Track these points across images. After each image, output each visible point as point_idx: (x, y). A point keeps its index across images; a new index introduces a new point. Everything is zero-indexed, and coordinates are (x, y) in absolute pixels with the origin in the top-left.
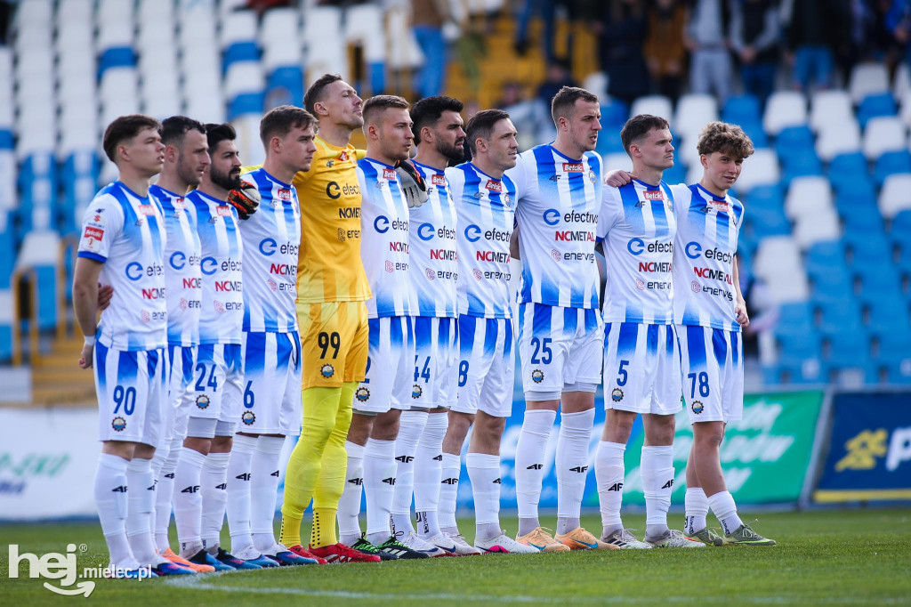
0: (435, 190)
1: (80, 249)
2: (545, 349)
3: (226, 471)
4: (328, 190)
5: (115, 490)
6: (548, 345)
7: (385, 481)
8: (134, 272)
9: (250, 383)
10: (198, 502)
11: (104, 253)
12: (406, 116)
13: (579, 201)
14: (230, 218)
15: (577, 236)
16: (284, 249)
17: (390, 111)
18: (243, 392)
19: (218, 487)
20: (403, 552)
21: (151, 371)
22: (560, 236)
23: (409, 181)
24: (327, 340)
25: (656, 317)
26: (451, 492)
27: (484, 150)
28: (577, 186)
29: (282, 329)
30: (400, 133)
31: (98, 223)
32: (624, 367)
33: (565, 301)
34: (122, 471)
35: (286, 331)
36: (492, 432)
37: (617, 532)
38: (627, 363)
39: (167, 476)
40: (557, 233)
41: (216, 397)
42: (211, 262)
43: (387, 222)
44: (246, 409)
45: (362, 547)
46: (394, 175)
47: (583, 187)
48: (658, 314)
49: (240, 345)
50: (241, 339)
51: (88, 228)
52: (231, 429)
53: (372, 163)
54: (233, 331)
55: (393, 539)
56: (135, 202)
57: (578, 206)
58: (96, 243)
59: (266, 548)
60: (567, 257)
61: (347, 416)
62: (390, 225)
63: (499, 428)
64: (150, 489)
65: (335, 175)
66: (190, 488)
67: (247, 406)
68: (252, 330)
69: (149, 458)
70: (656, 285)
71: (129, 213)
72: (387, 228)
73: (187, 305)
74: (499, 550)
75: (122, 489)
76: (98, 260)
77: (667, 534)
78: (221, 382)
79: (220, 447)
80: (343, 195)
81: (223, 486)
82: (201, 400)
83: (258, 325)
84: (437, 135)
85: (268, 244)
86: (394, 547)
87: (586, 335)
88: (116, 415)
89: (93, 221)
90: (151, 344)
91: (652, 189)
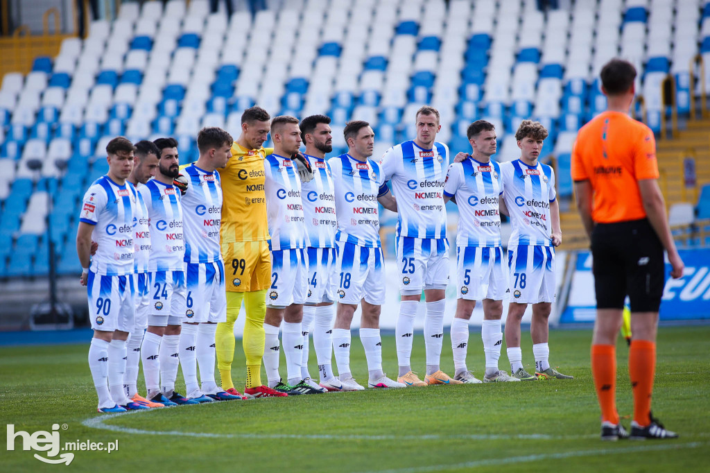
0: (318, 171)
1: (81, 217)
2: (411, 265)
3: (178, 346)
4: (239, 174)
5: (100, 360)
6: (412, 262)
7: (296, 347)
8: (111, 230)
9: (190, 293)
10: (157, 365)
11: (95, 220)
12: (297, 128)
13: (431, 174)
14: (174, 196)
15: (429, 195)
16: (212, 210)
17: (288, 125)
18: (186, 298)
19: (173, 356)
20: (308, 390)
21: (122, 289)
22: (419, 196)
23: (302, 167)
24: (237, 263)
25: (487, 242)
26: (346, 352)
27: (353, 145)
28: (429, 165)
29: (210, 260)
30: (294, 138)
31: (92, 202)
32: (468, 274)
33: (422, 234)
34: (105, 348)
35: (213, 261)
36: (372, 315)
37: (463, 373)
38: (469, 271)
39: (135, 350)
40: (416, 194)
41: (167, 303)
42: (163, 223)
43: (285, 192)
44: (188, 309)
45: (280, 387)
46: (292, 164)
47: (433, 166)
48: (490, 240)
49: (182, 272)
50: (183, 267)
51: (86, 204)
52: (180, 321)
53: (276, 157)
54: (177, 263)
55: (303, 382)
56: (115, 189)
57: (429, 177)
58: (90, 213)
59: (210, 390)
60: (423, 208)
61: (263, 310)
62: (287, 194)
63: (377, 312)
64: (124, 358)
65: (245, 165)
66: (152, 357)
67: (188, 306)
68: (191, 262)
69: (125, 340)
70: (486, 224)
71: (111, 194)
72: (285, 196)
73: (140, 248)
74: (382, 386)
75: (104, 359)
76: (91, 223)
77: (497, 373)
78: (170, 293)
79: (173, 332)
80: (249, 177)
81: (176, 355)
82: (158, 305)
83: (194, 260)
84: (315, 138)
85: (201, 208)
86: (303, 387)
87: (438, 255)
88: (98, 315)
89: (89, 201)
90: (121, 272)
91: (484, 165)
